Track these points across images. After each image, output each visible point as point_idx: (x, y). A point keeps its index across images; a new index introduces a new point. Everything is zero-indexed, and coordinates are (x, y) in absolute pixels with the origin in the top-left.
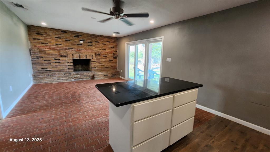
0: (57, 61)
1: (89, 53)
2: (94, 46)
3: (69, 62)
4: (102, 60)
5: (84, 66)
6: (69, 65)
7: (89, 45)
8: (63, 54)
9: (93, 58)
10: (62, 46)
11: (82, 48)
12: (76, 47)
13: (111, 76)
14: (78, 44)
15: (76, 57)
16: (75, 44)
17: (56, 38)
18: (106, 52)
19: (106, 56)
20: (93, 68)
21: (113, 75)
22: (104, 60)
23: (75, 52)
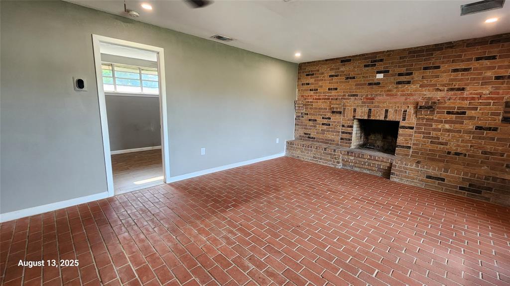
0: (325, 121)
1: (396, 103)
2: (415, 83)
3: (346, 125)
4: (440, 127)
5: (389, 138)
6: (343, 133)
7: (399, 83)
8: (337, 108)
9: (407, 117)
10: (337, 92)
11: (378, 93)
12: (364, 92)
13: (461, 188)
14: (370, 84)
15: (362, 114)
16: (365, 84)
17: (330, 76)
18: (463, 99)
19: (464, 113)
20: (403, 147)
21: (470, 185)
22: (447, 126)
23: (360, 102)
